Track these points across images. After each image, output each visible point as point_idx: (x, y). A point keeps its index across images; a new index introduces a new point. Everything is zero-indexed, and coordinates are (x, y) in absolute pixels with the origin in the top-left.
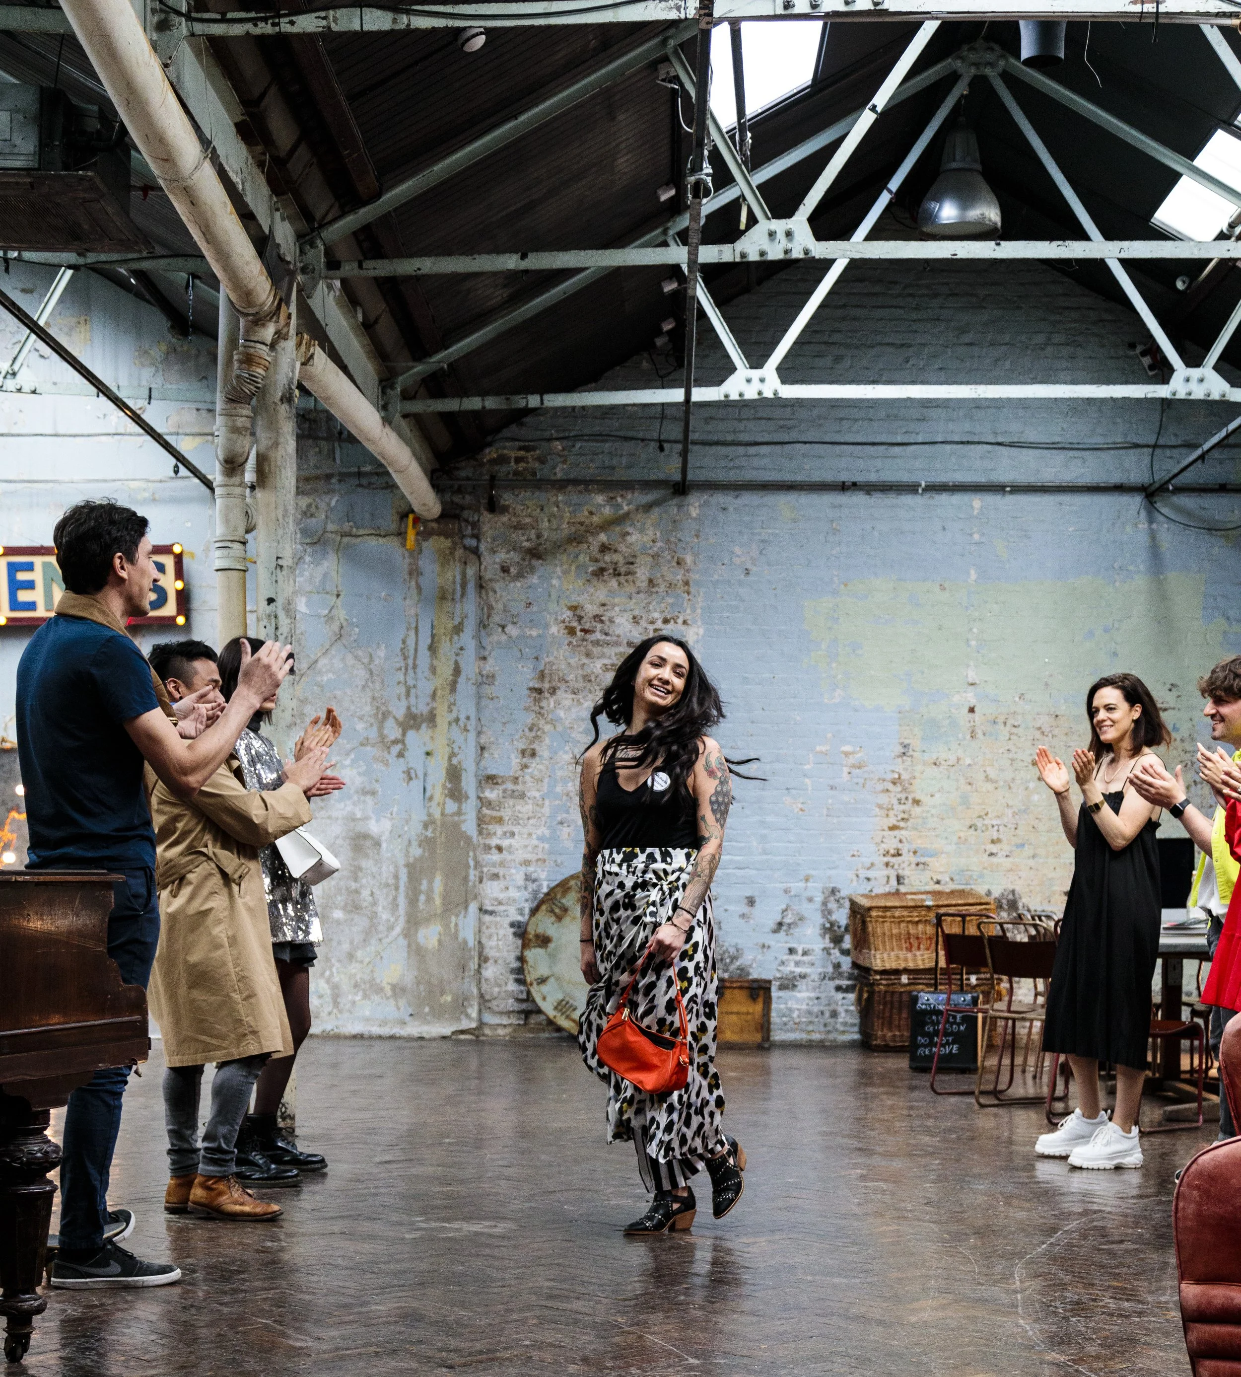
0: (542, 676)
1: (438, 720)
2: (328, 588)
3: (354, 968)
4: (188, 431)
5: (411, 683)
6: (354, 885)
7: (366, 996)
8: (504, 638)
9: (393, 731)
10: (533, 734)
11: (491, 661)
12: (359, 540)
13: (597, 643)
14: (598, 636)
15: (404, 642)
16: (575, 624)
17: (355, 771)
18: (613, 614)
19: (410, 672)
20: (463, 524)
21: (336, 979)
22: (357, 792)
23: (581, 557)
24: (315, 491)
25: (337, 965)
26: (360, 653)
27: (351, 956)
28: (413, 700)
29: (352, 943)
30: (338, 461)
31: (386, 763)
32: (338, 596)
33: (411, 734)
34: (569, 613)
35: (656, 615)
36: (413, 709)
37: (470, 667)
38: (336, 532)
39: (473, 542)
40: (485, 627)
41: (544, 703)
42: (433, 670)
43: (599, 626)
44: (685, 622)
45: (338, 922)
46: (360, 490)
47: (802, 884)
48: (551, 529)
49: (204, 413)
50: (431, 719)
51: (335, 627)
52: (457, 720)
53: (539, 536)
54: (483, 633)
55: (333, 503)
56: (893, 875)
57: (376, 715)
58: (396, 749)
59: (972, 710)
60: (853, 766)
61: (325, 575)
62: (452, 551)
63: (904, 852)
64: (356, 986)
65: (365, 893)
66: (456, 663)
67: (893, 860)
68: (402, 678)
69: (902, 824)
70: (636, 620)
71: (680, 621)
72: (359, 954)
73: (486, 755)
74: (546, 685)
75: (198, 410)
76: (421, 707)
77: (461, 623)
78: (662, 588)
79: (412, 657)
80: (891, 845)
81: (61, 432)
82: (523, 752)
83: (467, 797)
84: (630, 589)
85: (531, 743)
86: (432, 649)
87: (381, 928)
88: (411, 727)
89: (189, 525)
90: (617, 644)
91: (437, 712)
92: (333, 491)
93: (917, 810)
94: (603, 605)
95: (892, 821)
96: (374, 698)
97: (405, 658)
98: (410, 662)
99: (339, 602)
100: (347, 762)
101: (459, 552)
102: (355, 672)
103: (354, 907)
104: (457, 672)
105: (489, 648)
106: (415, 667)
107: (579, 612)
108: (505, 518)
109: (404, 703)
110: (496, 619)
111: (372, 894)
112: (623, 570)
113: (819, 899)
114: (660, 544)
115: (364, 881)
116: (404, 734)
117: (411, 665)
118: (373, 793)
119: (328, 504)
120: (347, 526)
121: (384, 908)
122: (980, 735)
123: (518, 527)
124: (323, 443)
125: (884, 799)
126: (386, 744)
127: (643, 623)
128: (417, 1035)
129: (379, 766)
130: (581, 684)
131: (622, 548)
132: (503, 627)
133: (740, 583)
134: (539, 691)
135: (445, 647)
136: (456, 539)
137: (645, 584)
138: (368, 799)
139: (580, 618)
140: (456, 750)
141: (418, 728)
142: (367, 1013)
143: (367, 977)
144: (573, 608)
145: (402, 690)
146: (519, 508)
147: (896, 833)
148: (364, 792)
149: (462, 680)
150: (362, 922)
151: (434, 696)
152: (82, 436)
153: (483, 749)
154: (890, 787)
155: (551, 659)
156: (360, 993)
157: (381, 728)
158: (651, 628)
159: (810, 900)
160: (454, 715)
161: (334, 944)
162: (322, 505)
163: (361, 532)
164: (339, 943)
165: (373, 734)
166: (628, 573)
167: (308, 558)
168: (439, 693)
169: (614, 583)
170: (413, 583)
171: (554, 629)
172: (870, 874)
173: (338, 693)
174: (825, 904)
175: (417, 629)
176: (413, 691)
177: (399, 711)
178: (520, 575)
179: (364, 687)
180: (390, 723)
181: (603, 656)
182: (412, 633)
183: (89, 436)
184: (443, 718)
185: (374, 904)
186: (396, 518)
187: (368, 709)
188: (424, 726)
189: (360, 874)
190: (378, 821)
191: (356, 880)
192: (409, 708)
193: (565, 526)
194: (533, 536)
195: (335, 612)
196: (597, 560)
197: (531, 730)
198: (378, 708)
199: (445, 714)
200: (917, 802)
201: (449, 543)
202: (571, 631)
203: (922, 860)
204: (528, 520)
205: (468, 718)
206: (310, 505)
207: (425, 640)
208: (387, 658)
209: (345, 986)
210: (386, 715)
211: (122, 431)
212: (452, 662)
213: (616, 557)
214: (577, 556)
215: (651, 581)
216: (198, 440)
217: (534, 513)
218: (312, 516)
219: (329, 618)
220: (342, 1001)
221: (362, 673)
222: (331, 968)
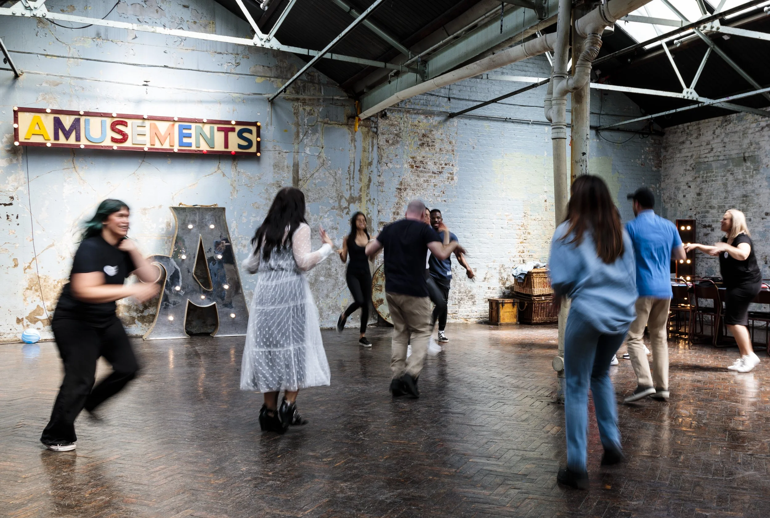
0: (401, 184)
1: (363, 199)
2: (318, 145)
3: (329, 301)
4: (259, 75)
5: (352, 184)
6: (329, 266)
7: (333, 312)
8: (387, 168)
9: (344, 204)
10: (398, 206)
11: (382, 177)
12: (331, 126)
13: (421, 172)
14: (421, 169)
15: (349, 168)
16: (413, 164)
17: (329, 220)
18: (427, 161)
19: (352, 180)
20: (371, 123)
21: (321, 306)
22: (330, 228)
23: (416, 138)
24: (313, 104)
25: (322, 299)
26: (331, 171)
27: (327, 296)
28: (352, 191)
29: (328, 290)
30: (323, 93)
31: (342, 217)
32: (322, 148)
33: (352, 205)
34: (411, 160)
35: (442, 162)
36: (353, 195)
37: (375, 179)
38: (322, 122)
39: (375, 130)
40: (380, 163)
41: (402, 194)
42: (361, 180)
43: (422, 165)
44: (452, 165)
45: (322, 282)
46: (331, 105)
47: (492, 263)
48: (404, 127)
49: (266, 68)
50: (360, 199)
51: (321, 160)
52: (370, 200)
53: (400, 129)
54: (379, 166)
55: (321, 110)
56: (522, 259)
57: (338, 197)
58: (345, 211)
59: (546, 201)
60: (509, 220)
61: (317, 139)
62: (368, 133)
63: (525, 251)
64: (329, 308)
65: (333, 270)
66: (370, 177)
67: (521, 254)
68: (348, 183)
69: (524, 241)
70: (435, 163)
71: (451, 165)
72: (331, 295)
73: (380, 214)
74: (403, 187)
75: (263, 66)
76: (356, 195)
77: (372, 161)
78: (444, 152)
79: (352, 174)
80: (521, 249)
81: (201, 69)
82: (394, 213)
83: (374, 231)
84: (433, 151)
85: (397, 209)
86: (360, 171)
87: (339, 284)
88: (352, 202)
89: (259, 114)
90: (429, 172)
91: (362, 196)
92: (320, 105)
93: (529, 236)
94: (424, 157)
95: (521, 240)
96: (337, 190)
97: (349, 174)
98: (352, 176)
99: (323, 150)
100: (326, 216)
101: (371, 133)
102: (329, 179)
103: (329, 275)
104: (370, 181)
105: (381, 172)
106: (353, 178)
107: (415, 159)
108: (387, 121)
109: (349, 192)
110: (384, 160)
111: (336, 270)
112: (430, 144)
113: (498, 269)
114: (443, 135)
115: (333, 264)
116: (349, 205)
117: (352, 177)
118: (336, 229)
119: (319, 110)
120: (326, 120)
121: (341, 275)
122: (548, 210)
123: (392, 125)
124: (316, 85)
125: (519, 232)
126: (342, 209)
127: (438, 165)
128: (354, 327)
129: (339, 218)
130: (415, 187)
131: (430, 136)
132: (387, 164)
133: (471, 152)
134: (400, 189)
135: (365, 171)
136: (369, 128)
137: (438, 150)
138: (334, 231)
139: (415, 162)
140: (369, 212)
141: (354, 202)
142: (334, 319)
143: (334, 304)
144: (413, 158)
145: (349, 187)
146: (393, 118)
147: (522, 244)
148: (333, 228)
149: (372, 184)
150: (332, 281)
151: (361, 190)
152: (211, 72)
153: (379, 211)
154: (521, 228)
155: (405, 177)
156: (331, 311)
157: (340, 202)
158: (441, 167)
159: (495, 269)
160: (368, 198)
161: (321, 291)
162: (316, 110)
163: (332, 122)
164: (323, 290)
165: (337, 205)
166: (432, 146)
167: (310, 132)
168: (363, 189)
169: (427, 149)
170: (353, 144)
171: (406, 166)
172: (514, 259)
173: (322, 187)
174: (500, 270)
175: (354, 163)
176: (352, 188)
177: (347, 196)
178: (393, 144)
179: (333, 185)
180: (343, 200)
181: (423, 177)
182: (352, 164)
183: (214, 72)
184: (364, 200)
185: (337, 274)
186: (346, 118)
187: (334, 194)
188: (357, 202)
189: (331, 262)
190: (338, 240)
191: (329, 264)
192: (351, 194)
193: (409, 126)
194: (398, 129)
195: (321, 154)
196: (421, 140)
197: (397, 204)
198: (338, 194)
199: (365, 197)
200: (529, 233)
201: (367, 129)
202: (412, 167)
203: (531, 254)
204: (396, 123)
205: (374, 199)
206: (311, 110)
207: (357, 168)
208: (342, 174)
209: (325, 309)
210: (342, 197)
211: (229, 72)
212: (368, 177)
213: (428, 139)
214: (414, 138)
215: (440, 149)
216: (263, 79)
217: (398, 120)
218: (312, 114)
219: (319, 157)
220: (324, 314)
221: (332, 180)
222: (319, 301)
